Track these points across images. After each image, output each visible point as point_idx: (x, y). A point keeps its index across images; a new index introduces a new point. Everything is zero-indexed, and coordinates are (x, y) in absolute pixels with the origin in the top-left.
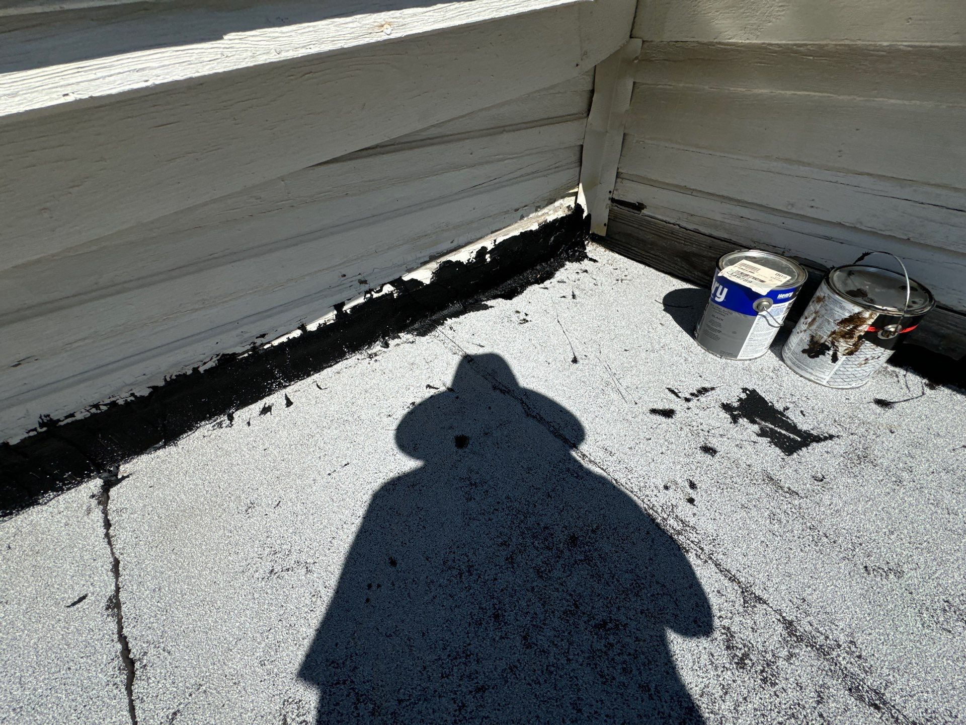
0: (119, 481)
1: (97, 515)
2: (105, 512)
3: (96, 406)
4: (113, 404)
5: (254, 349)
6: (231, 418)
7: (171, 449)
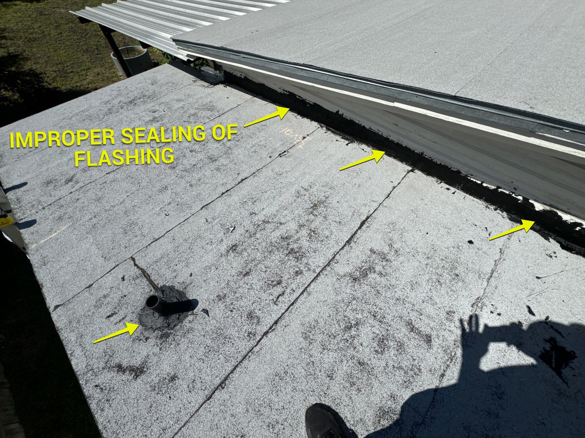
0: (413, 172)
1: (405, 173)
2: (406, 174)
3: (430, 158)
4: (432, 160)
5: (466, 176)
6: (440, 183)
7: (425, 176)
